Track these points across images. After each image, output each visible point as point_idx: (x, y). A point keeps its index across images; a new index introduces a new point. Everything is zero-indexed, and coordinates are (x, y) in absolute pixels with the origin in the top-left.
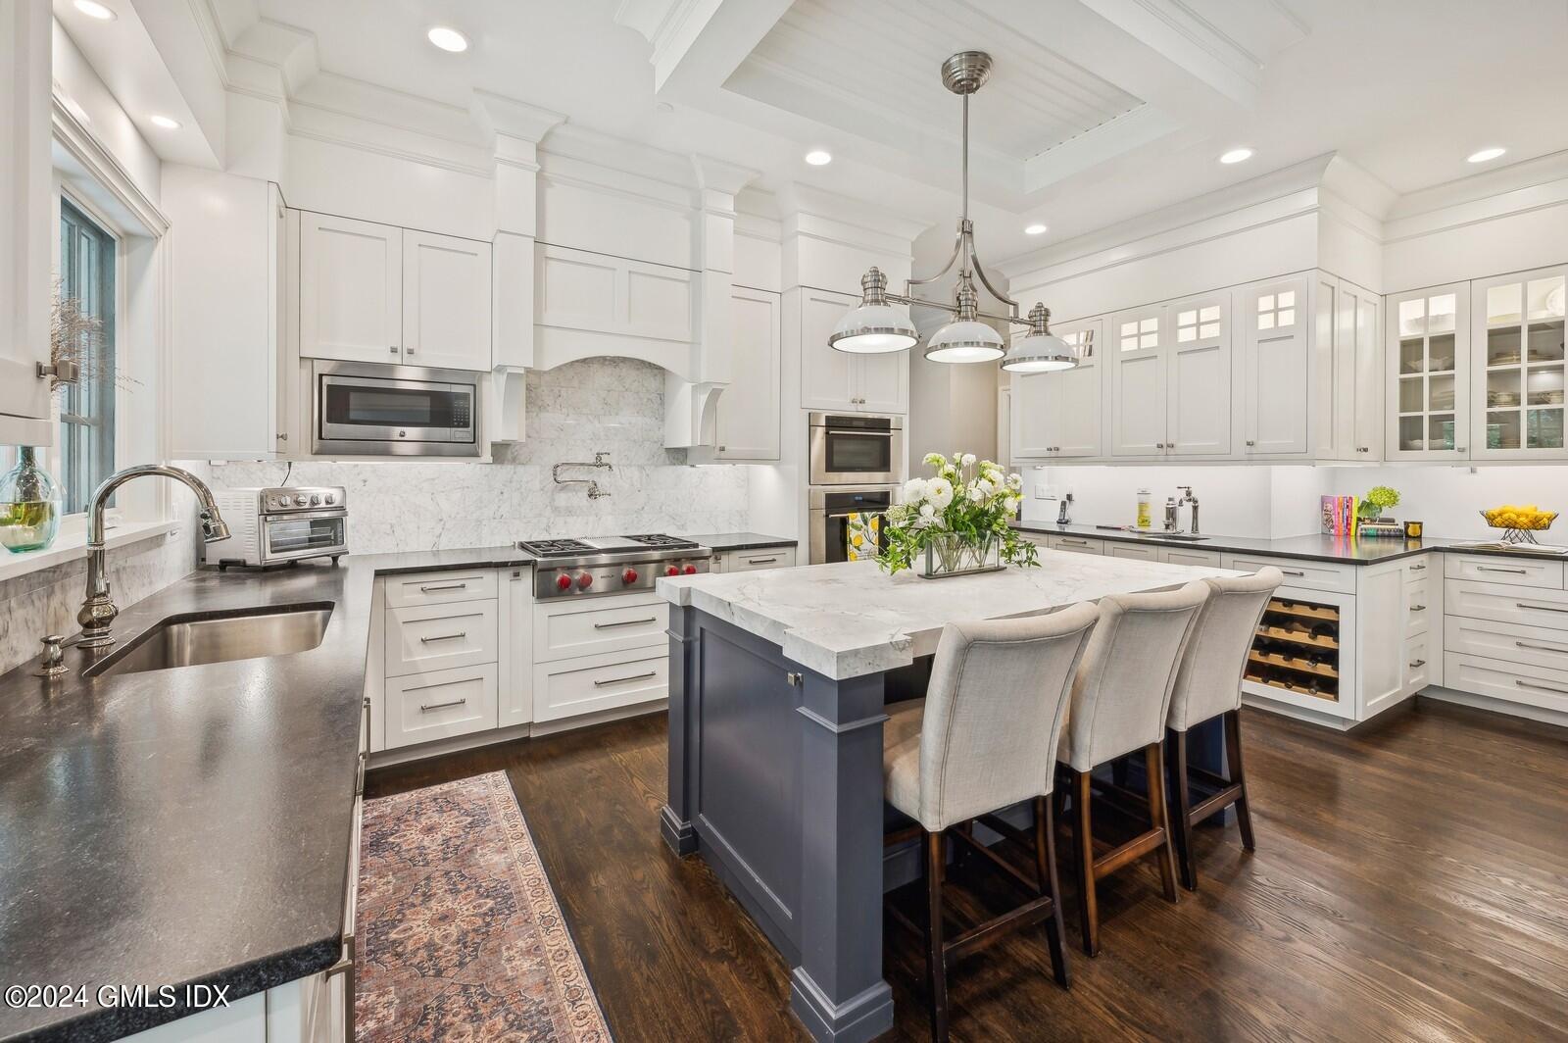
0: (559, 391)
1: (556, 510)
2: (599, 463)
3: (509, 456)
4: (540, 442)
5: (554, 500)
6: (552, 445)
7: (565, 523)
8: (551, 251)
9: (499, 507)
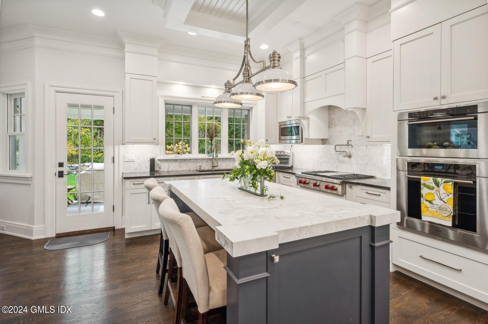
0: (340, 119)
1: (339, 161)
2: (348, 145)
3: (328, 143)
4: (335, 137)
5: (338, 157)
6: (338, 138)
7: (342, 166)
8: (307, 79)
9: (325, 159)
